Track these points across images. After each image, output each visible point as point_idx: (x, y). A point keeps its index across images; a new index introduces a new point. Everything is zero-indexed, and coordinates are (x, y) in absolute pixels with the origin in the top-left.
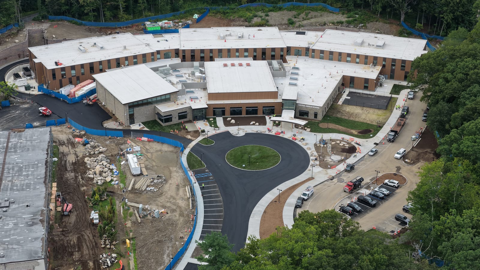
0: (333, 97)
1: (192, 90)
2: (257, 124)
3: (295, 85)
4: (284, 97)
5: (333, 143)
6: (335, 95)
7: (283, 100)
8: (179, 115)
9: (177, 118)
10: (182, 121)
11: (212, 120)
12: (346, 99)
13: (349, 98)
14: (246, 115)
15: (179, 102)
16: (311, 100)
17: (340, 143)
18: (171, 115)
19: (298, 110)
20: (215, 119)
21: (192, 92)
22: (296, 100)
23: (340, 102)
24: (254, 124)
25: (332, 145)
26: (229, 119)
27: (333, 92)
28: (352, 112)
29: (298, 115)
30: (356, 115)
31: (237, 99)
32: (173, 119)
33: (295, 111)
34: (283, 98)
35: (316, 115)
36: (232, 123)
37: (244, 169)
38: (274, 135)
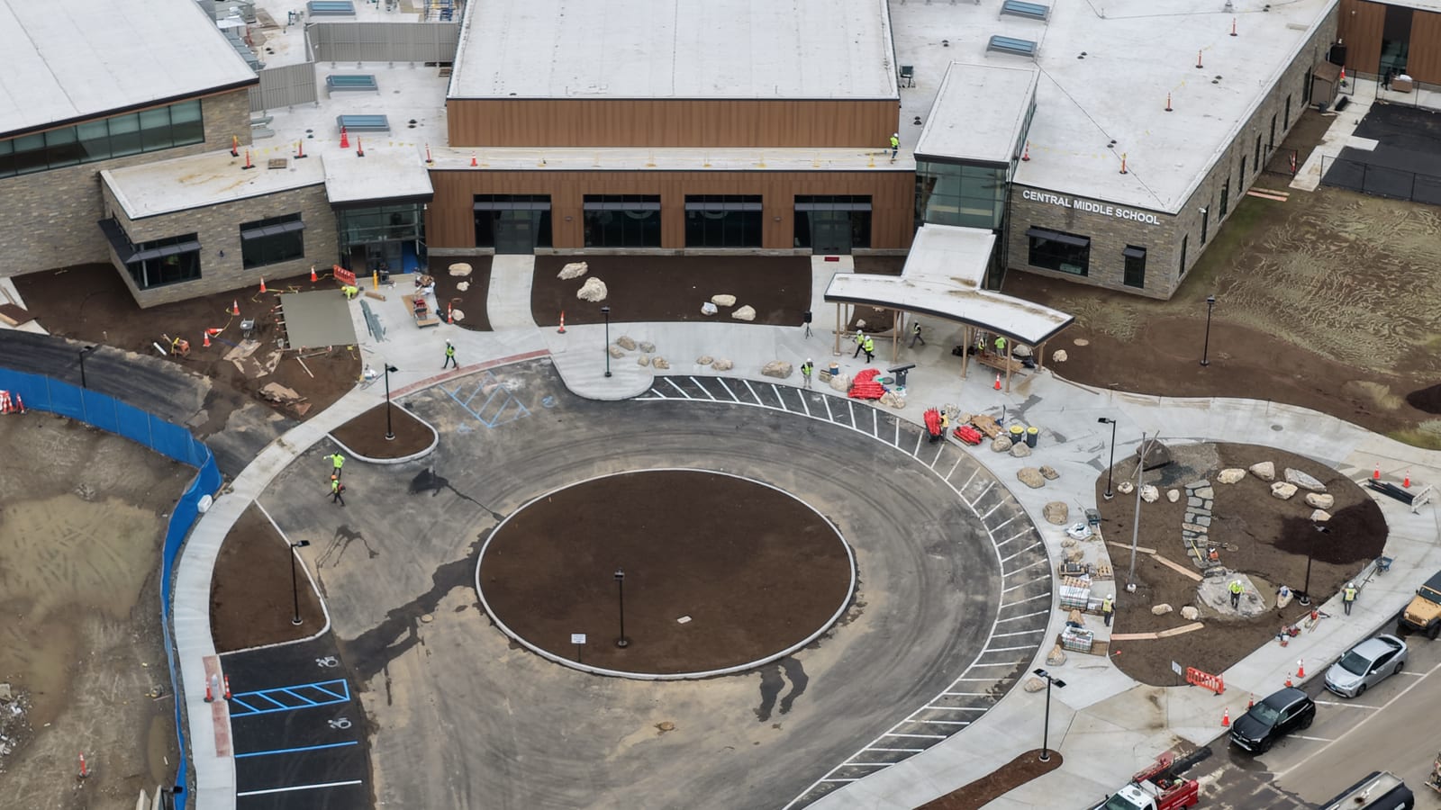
0: (1265, 140)
1: (368, 68)
2: (747, 312)
3: (1026, 51)
4: (932, 143)
5: (1231, 475)
6: (1280, 124)
7: (919, 158)
8: (249, 235)
9: (237, 255)
10: (261, 275)
11: (461, 279)
12: (1347, 150)
13: (1370, 145)
14: (689, 243)
15: (260, 150)
16: (1111, 162)
17: (1280, 476)
18: (192, 237)
19: (1018, 228)
20: (482, 269)
21: (367, 83)
22: (1004, 166)
23: (1308, 177)
24: (724, 315)
25: (1221, 490)
26: (571, 270)
27: (1263, 106)
28: (1380, 242)
29: (1019, 258)
30: (1405, 267)
31: (632, 143)
32: (208, 263)
33: (1001, 233)
34: (925, 148)
35: (1135, 267)
36: (584, 300)
37: (579, 662)
38: (844, 395)
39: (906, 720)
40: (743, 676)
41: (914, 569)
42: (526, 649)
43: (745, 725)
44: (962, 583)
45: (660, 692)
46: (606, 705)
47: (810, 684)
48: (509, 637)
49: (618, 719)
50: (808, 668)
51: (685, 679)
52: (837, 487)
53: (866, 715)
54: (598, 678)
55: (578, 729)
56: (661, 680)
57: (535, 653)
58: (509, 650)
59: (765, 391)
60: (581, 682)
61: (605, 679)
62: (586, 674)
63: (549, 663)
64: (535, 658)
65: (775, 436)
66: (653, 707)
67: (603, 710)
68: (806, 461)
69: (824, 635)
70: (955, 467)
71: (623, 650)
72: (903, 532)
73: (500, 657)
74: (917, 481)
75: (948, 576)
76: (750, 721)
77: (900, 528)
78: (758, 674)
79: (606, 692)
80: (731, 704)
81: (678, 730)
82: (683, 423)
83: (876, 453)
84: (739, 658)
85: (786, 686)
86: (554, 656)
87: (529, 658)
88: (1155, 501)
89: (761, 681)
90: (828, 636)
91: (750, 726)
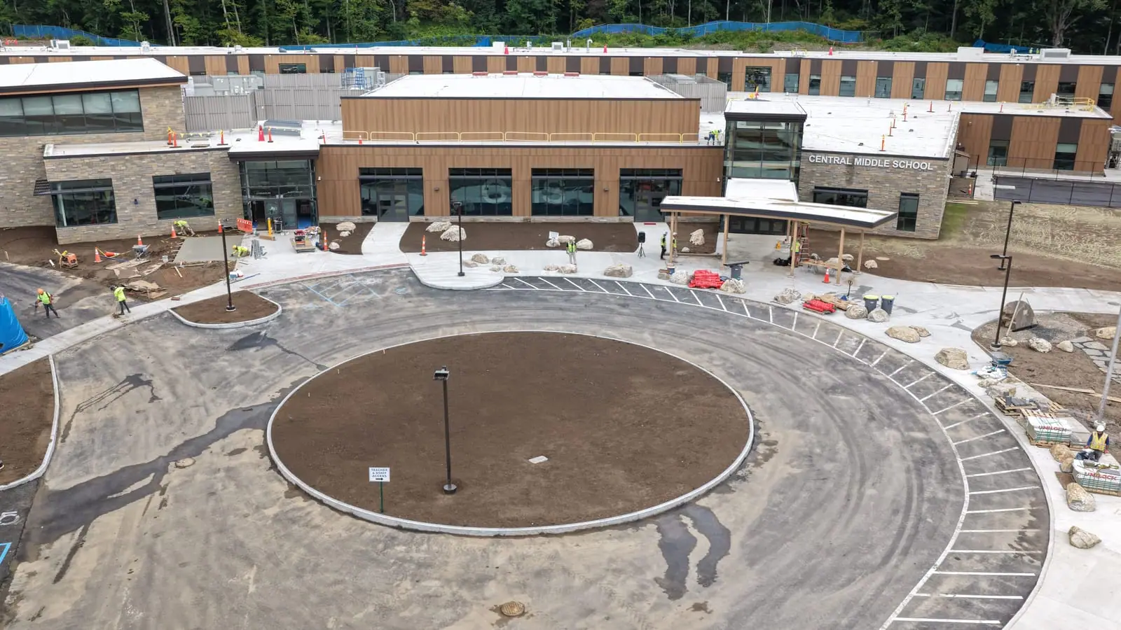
2: (586, 243)
5: (1105, 333)
11: (345, 231)
12: (999, 190)
13: (1011, 187)
14: (535, 214)
18: (107, 182)
20: (365, 227)
21: (293, 126)
23: (983, 195)
26: (437, 225)
32: (123, 208)
33: (796, 184)
36: (446, 240)
37: (382, 512)
38: (685, 287)
39: (914, 592)
40: (630, 531)
41: (819, 408)
42: (308, 496)
43: (645, 606)
44: (887, 421)
45: (501, 556)
46: (414, 575)
47: (735, 540)
48: (290, 483)
49: (429, 600)
50: (724, 516)
51: (542, 534)
52: (699, 344)
53: (843, 586)
54: (406, 536)
55: (360, 615)
56: (505, 537)
57: (321, 502)
58: (284, 498)
59: (611, 285)
60: (380, 541)
61: (418, 536)
62: (389, 530)
63: (337, 515)
64: (316, 508)
65: (625, 311)
66: (490, 578)
67: (407, 584)
68: (660, 327)
69: (733, 477)
70: (817, 330)
71: (450, 496)
72: (789, 377)
73: (265, 508)
74: (782, 339)
75: (865, 415)
76: (653, 600)
77: (785, 374)
78: (652, 527)
79: (415, 555)
80: (617, 572)
81: (532, 615)
82: (532, 303)
83: (731, 321)
84: (621, 505)
85: (698, 544)
86: (345, 505)
87: (309, 509)
88: (1050, 351)
89: (658, 536)
90: (739, 477)
91: (655, 607)
